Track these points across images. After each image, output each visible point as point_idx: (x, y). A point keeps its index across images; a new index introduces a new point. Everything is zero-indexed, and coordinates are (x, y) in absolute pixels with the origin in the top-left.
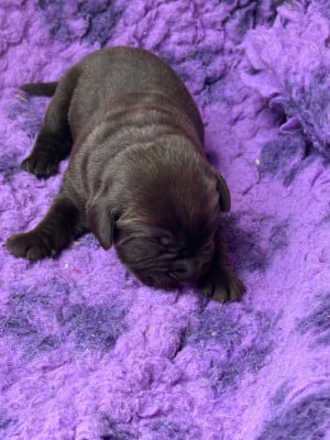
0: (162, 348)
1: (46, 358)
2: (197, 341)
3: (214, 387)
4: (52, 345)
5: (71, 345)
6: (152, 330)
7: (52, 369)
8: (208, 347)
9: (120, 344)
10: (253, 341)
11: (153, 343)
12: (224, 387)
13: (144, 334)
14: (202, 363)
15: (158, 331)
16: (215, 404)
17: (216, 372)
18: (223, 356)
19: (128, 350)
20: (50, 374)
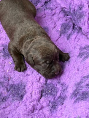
1: (4, 105)
2: (45, 95)
3: (51, 110)
8: (48, 97)
10: (61, 94)
11: (34, 97)
12: (53, 110)
13: (31, 94)
14: (47, 102)
16: (51, 116)
19: (27, 100)
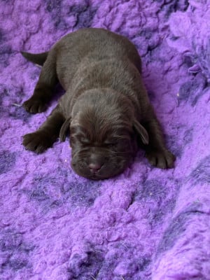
0: (120, 203)
4: (58, 205)
5: (69, 205)
6: (115, 194)
7: (58, 218)
9: (96, 202)
15: (118, 194)
17: (151, 215)
18: (155, 206)
20: (57, 221)
